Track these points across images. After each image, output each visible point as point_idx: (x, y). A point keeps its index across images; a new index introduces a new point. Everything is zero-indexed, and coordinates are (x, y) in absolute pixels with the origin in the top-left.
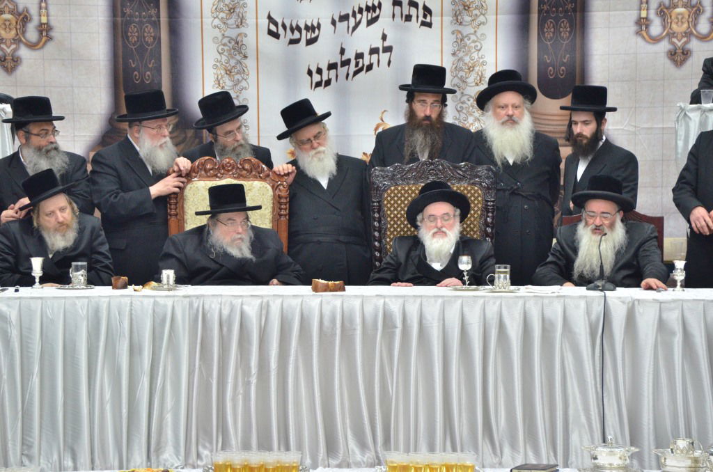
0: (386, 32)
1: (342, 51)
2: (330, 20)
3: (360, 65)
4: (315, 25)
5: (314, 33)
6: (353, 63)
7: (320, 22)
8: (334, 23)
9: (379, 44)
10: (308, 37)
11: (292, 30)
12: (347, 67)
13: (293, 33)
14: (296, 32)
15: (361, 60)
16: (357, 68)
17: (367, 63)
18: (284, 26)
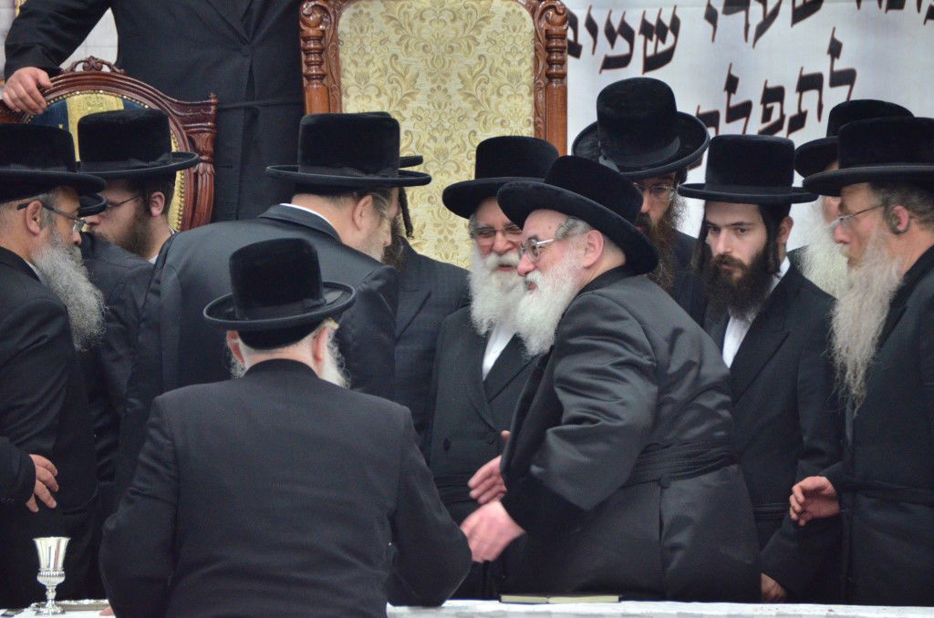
0: (838, 37)
1: (732, 84)
2: (703, 10)
3: (775, 117)
4: (667, 22)
5: (664, 41)
6: (757, 111)
7: (678, 14)
8: (711, 16)
9: (822, 66)
10: (650, 52)
11: (611, 35)
12: (743, 121)
13: (612, 41)
14: (620, 40)
15: (776, 106)
16: (767, 125)
17: (791, 110)
18: (592, 26)
